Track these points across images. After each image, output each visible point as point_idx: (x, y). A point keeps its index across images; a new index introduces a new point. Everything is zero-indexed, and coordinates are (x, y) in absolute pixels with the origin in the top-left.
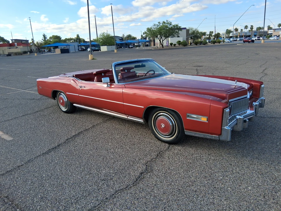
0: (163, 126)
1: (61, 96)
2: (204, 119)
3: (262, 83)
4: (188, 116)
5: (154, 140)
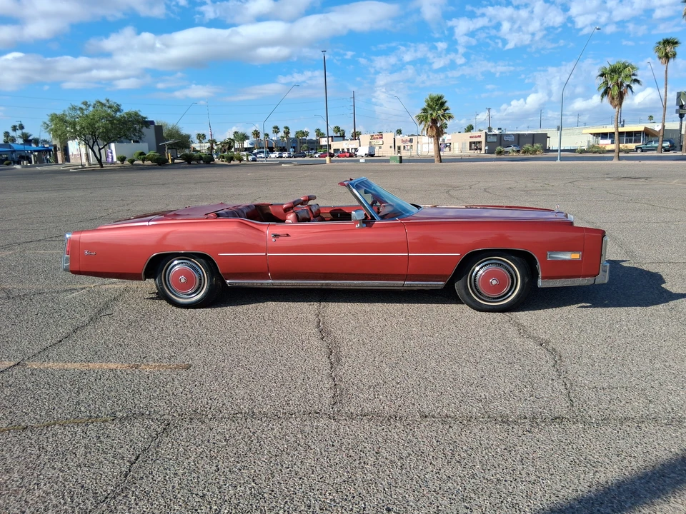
0: (494, 282)
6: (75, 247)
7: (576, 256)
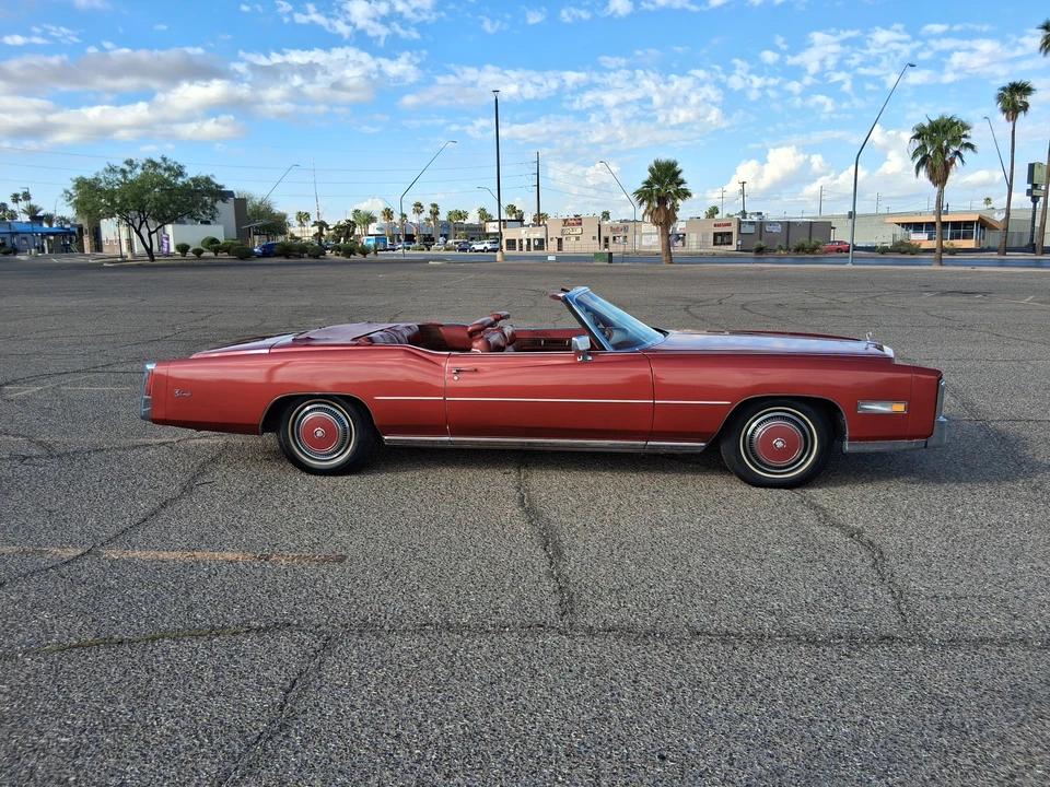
0: (780, 444)
6: (160, 385)
7: (899, 408)
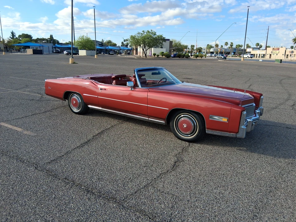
0: (185, 126)
1: (74, 97)
2: (225, 120)
3: (261, 95)
4: (211, 117)
5: (175, 139)
